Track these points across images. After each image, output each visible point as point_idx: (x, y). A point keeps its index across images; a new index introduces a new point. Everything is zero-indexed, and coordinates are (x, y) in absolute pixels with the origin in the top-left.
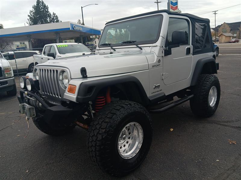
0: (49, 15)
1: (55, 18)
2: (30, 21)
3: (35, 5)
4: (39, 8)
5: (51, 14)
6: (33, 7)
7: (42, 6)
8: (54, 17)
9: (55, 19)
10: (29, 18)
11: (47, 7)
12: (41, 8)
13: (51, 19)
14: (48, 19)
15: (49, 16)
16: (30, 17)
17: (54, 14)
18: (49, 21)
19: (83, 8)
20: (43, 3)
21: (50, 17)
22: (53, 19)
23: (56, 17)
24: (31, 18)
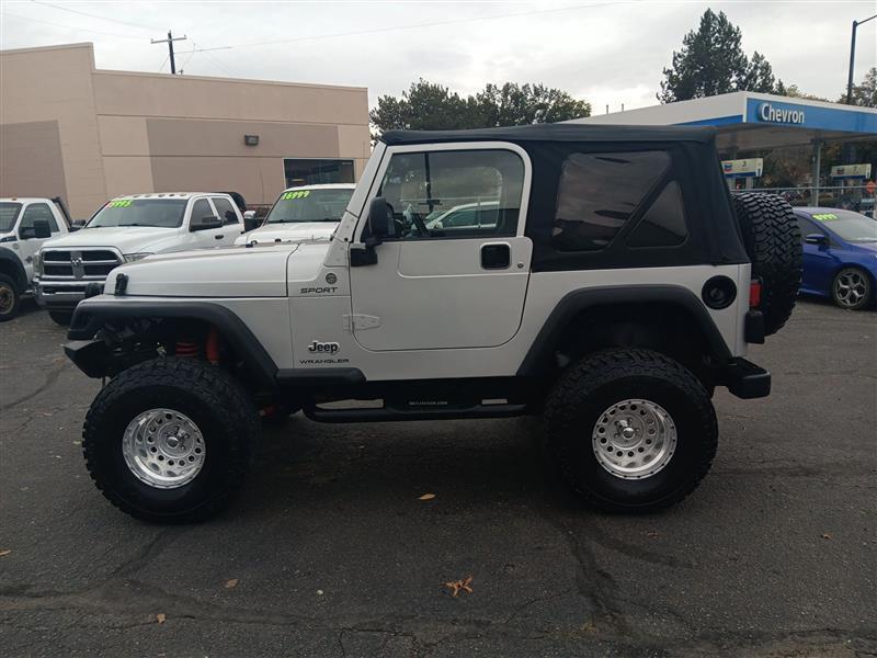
0: (738, 62)
1: (759, 72)
2: (669, 88)
3: (696, 31)
4: (709, 42)
5: (746, 60)
6: (686, 42)
7: (719, 31)
8: (756, 68)
9: (759, 77)
10: (665, 78)
11: (736, 34)
12: (716, 40)
13: (744, 78)
14: (734, 78)
15: (739, 65)
16: (671, 77)
17: (757, 58)
18: (734, 85)
19: (858, 28)
20: (723, 21)
21: (742, 72)
22: (752, 76)
23: (762, 68)
24: (672, 79)
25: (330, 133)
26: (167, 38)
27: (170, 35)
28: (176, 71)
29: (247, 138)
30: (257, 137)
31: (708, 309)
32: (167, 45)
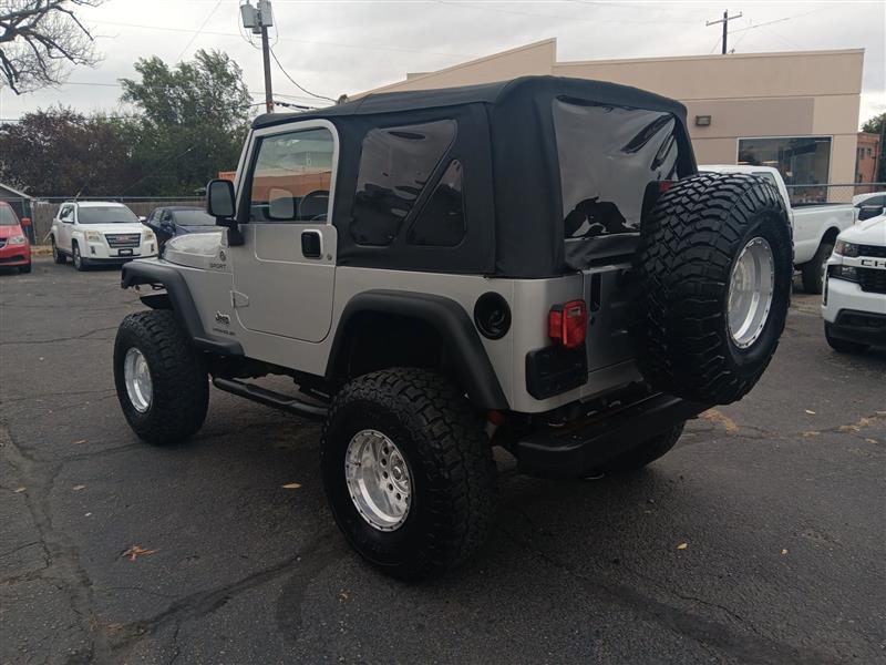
25: (805, 106)
26: (722, 18)
27: (726, 15)
28: (728, 50)
29: (698, 118)
30: (709, 117)
31: (481, 336)
32: (722, 24)
